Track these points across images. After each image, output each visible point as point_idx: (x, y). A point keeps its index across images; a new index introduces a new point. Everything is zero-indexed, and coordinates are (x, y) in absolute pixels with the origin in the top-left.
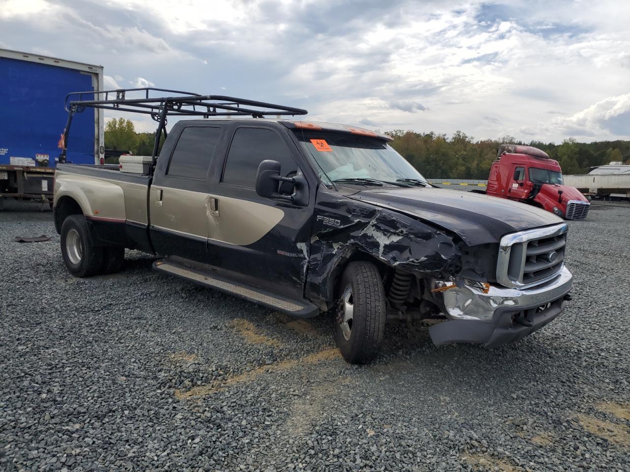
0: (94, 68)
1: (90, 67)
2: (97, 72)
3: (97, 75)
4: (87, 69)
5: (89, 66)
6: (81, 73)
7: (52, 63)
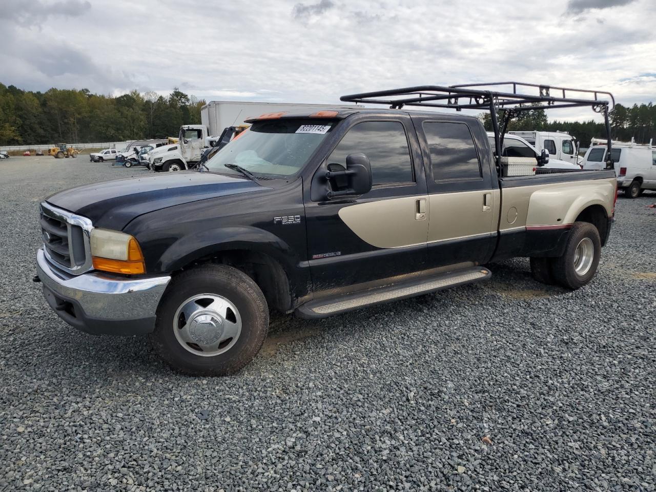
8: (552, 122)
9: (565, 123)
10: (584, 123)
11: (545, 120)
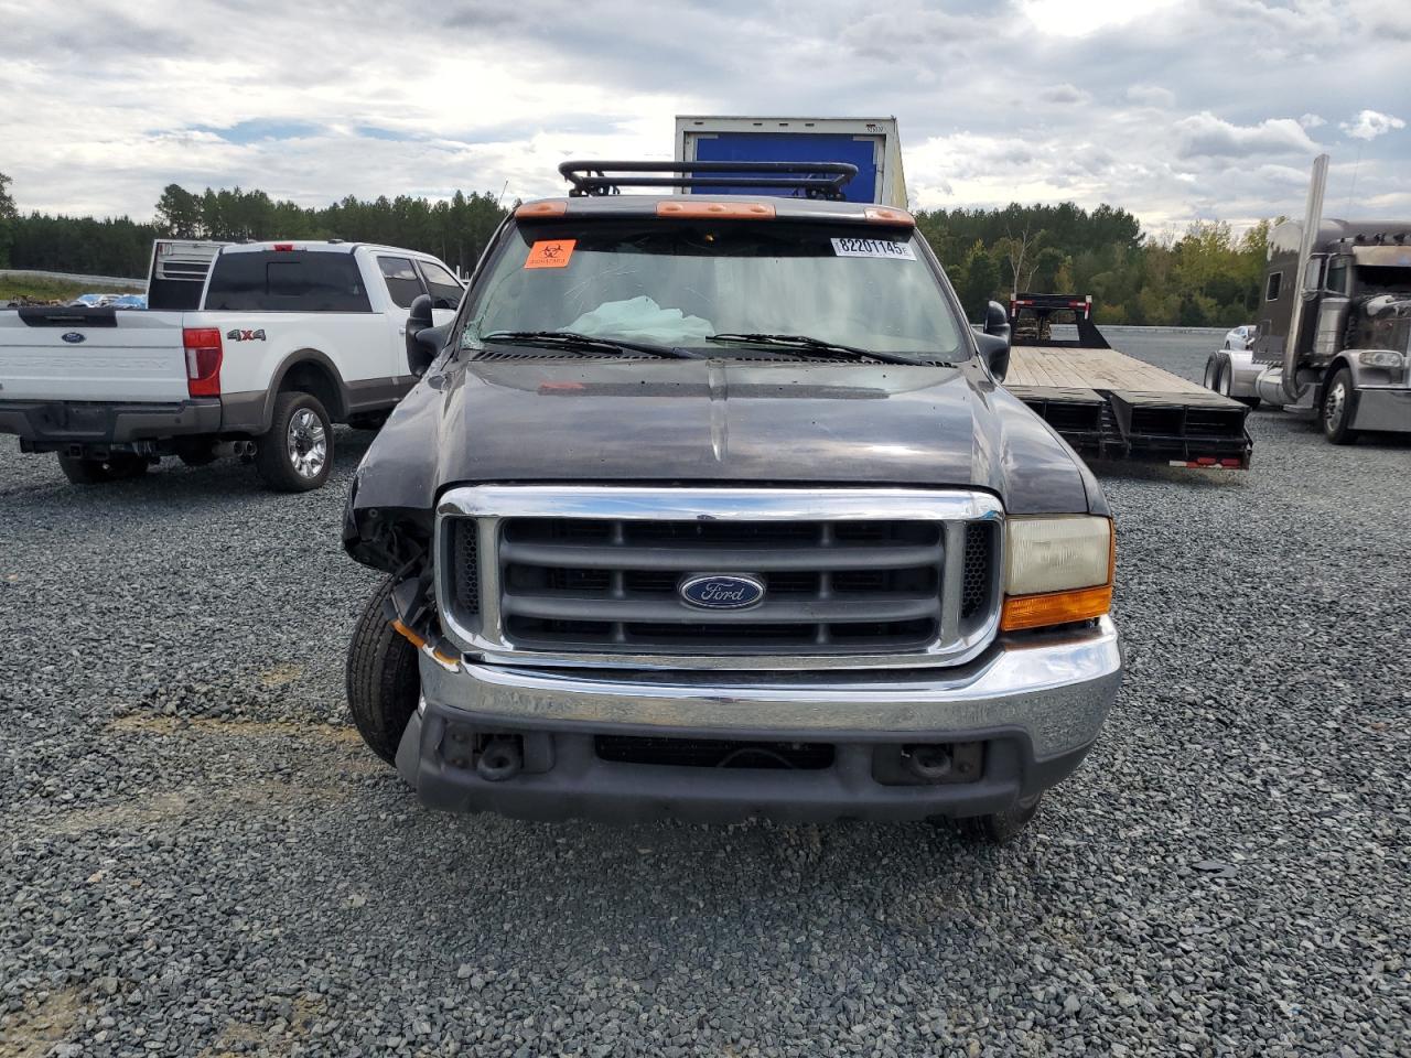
0: (878, 125)
1: (871, 123)
2: (883, 132)
3: (883, 137)
4: (865, 131)
5: (866, 123)
6: (855, 139)
7: (801, 129)
8: (28, 215)
9: (60, 218)
10: (108, 221)
11: (11, 209)
